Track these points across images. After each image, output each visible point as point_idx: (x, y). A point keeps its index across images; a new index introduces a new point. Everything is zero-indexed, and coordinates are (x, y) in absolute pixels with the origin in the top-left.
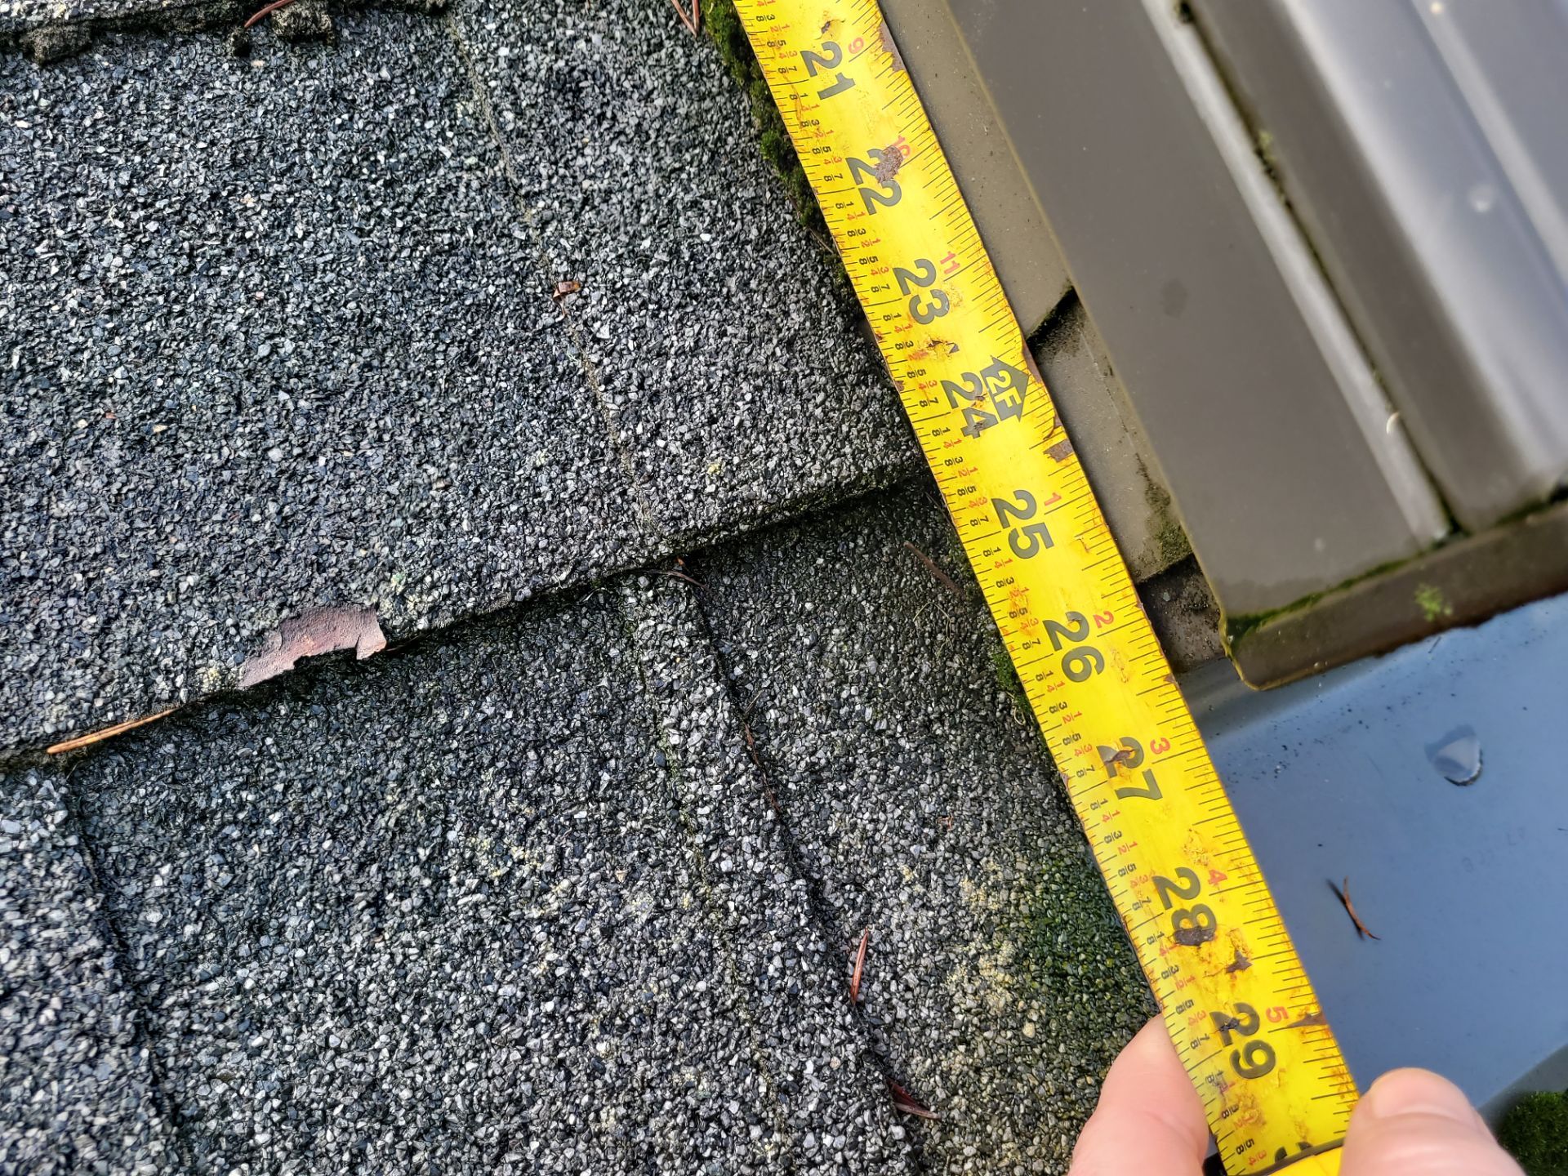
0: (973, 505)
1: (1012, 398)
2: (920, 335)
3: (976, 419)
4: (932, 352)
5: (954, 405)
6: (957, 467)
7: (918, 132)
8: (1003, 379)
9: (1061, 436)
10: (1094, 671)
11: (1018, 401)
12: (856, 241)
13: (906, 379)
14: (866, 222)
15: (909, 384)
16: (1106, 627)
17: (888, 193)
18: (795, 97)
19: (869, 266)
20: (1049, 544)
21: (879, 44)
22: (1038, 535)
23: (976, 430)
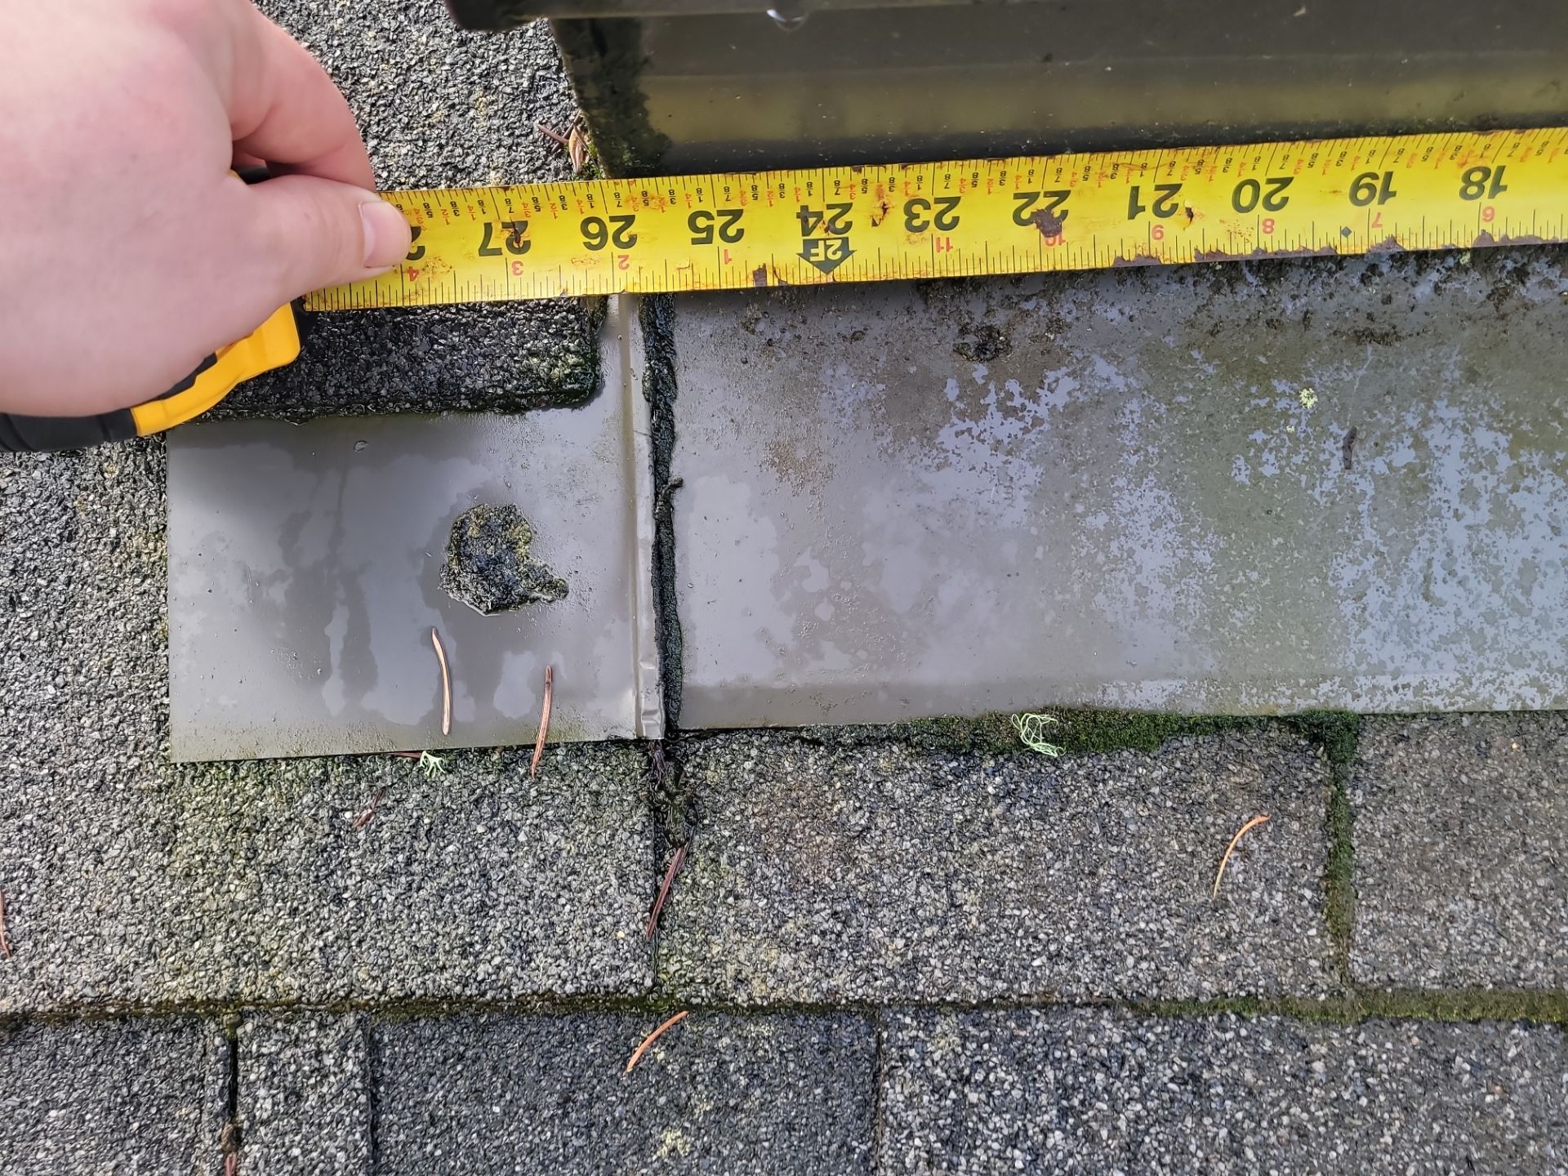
0: (742, 193)
1: (817, 255)
2: (898, 201)
3: (812, 220)
4: (879, 204)
5: (830, 207)
6: (777, 192)
7: (1058, 258)
8: (834, 253)
9: (771, 281)
10: (587, 240)
11: (813, 259)
12: (996, 176)
13: (861, 176)
14: (1010, 188)
15: (857, 178)
16: (617, 261)
17: (1025, 215)
18: (1144, 167)
19: (970, 179)
20: (695, 241)
21: (1146, 253)
22: (704, 235)
23: (804, 215)
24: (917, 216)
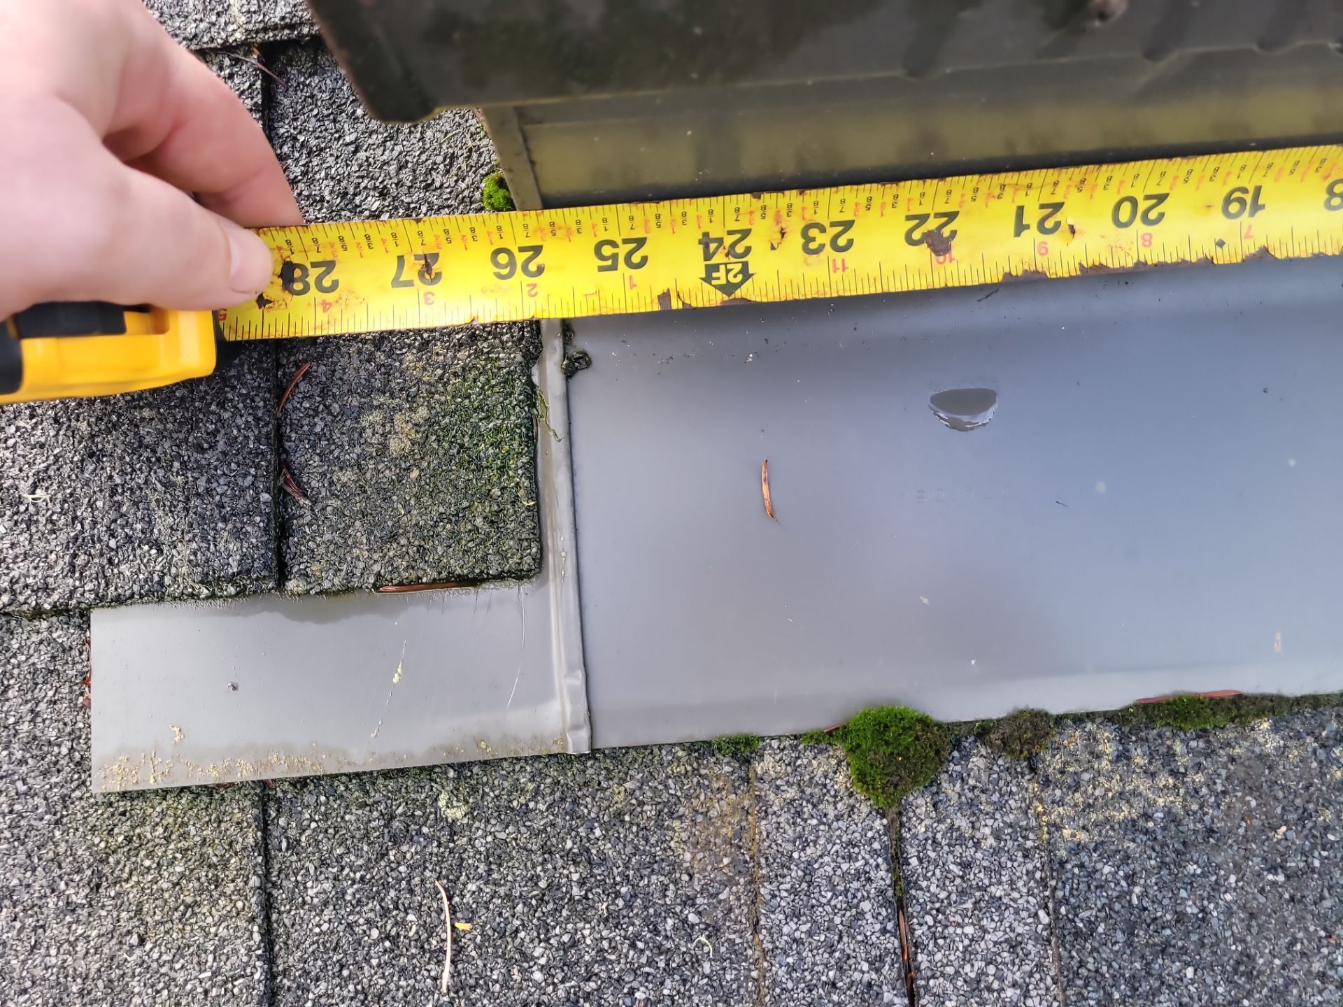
0: (646, 222)
1: (718, 278)
2: (795, 227)
3: (713, 246)
4: (778, 229)
5: (730, 233)
6: (680, 219)
7: (949, 274)
8: (735, 276)
9: (676, 304)
10: (497, 270)
11: (714, 282)
12: (889, 199)
13: (760, 203)
14: (902, 211)
15: (757, 204)
16: (526, 289)
17: (917, 235)
18: (1029, 187)
19: (864, 202)
20: (601, 269)
21: (1033, 269)
22: (609, 263)
23: (706, 241)
24: (814, 239)
